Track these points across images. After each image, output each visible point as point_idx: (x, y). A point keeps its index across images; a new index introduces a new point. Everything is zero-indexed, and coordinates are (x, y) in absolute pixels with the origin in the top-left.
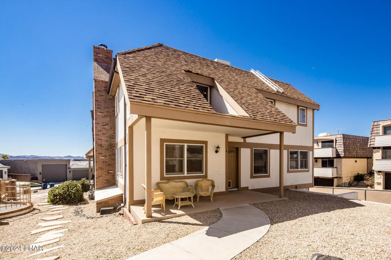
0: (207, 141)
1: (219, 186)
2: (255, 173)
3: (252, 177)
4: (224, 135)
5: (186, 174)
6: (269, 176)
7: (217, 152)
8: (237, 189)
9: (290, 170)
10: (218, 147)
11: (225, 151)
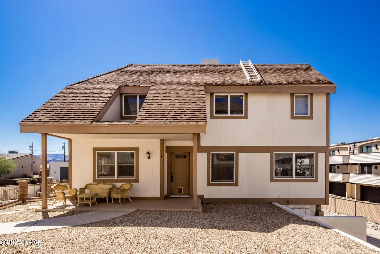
0: (139, 148)
1: (152, 191)
2: (213, 180)
3: (209, 184)
4: (159, 141)
5: (116, 178)
6: (237, 184)
7: (149, 158)
8: (188, 196)
9: (274, 178)
10: (148, 153)
11: (160, 156)
